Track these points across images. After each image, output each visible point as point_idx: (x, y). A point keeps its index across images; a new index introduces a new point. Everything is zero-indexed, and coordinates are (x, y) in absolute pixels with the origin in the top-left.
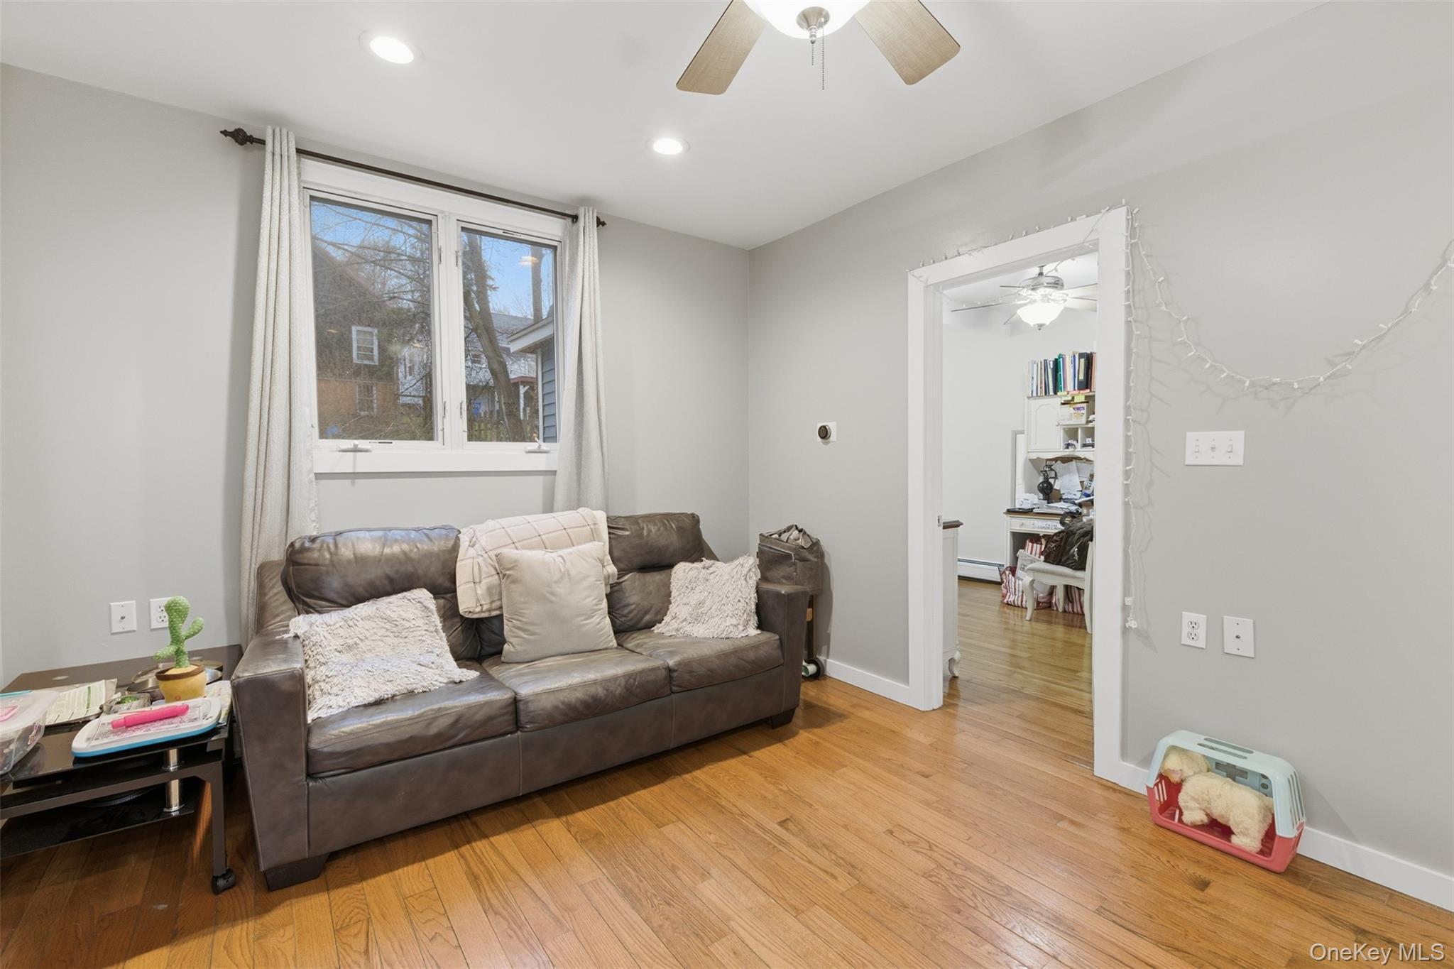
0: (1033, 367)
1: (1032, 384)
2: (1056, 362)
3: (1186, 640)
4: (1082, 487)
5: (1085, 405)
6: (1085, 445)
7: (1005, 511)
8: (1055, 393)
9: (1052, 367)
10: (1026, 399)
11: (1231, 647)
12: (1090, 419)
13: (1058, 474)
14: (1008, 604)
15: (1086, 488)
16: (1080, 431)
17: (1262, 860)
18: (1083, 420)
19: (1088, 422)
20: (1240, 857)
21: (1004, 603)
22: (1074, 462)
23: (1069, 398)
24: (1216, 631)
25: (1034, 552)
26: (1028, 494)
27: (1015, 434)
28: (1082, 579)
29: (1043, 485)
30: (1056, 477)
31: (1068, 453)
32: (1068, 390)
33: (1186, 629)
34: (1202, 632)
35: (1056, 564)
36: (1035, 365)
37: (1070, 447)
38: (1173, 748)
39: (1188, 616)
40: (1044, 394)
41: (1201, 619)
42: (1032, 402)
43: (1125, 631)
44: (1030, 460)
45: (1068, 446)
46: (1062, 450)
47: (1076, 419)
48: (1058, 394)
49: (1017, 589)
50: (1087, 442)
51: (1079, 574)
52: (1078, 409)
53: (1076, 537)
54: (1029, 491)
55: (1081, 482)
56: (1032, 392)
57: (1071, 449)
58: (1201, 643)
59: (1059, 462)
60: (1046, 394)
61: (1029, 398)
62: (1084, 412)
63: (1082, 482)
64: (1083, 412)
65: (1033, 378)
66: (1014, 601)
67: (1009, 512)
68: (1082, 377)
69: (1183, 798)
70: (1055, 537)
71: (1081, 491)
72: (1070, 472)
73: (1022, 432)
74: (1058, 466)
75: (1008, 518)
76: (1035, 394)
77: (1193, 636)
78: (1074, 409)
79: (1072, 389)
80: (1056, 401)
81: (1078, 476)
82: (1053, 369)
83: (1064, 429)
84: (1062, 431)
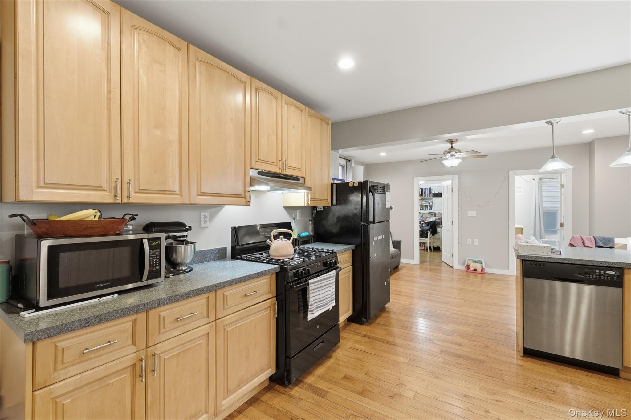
3: (468, 244)
11: (475, 244)
17: (482, 272)
20: (479, 273)
24: (473, 242)
28: (427, 240)
33: (468, 242)
34: (470, 242)
38: (469, 260)
39: (468, 240)
41: (470, 240)
43: (459, 243)
51: (426, 239)
53: (425, 231)
58: (470, 244)
69: (470, 267)
77: (469, 243)
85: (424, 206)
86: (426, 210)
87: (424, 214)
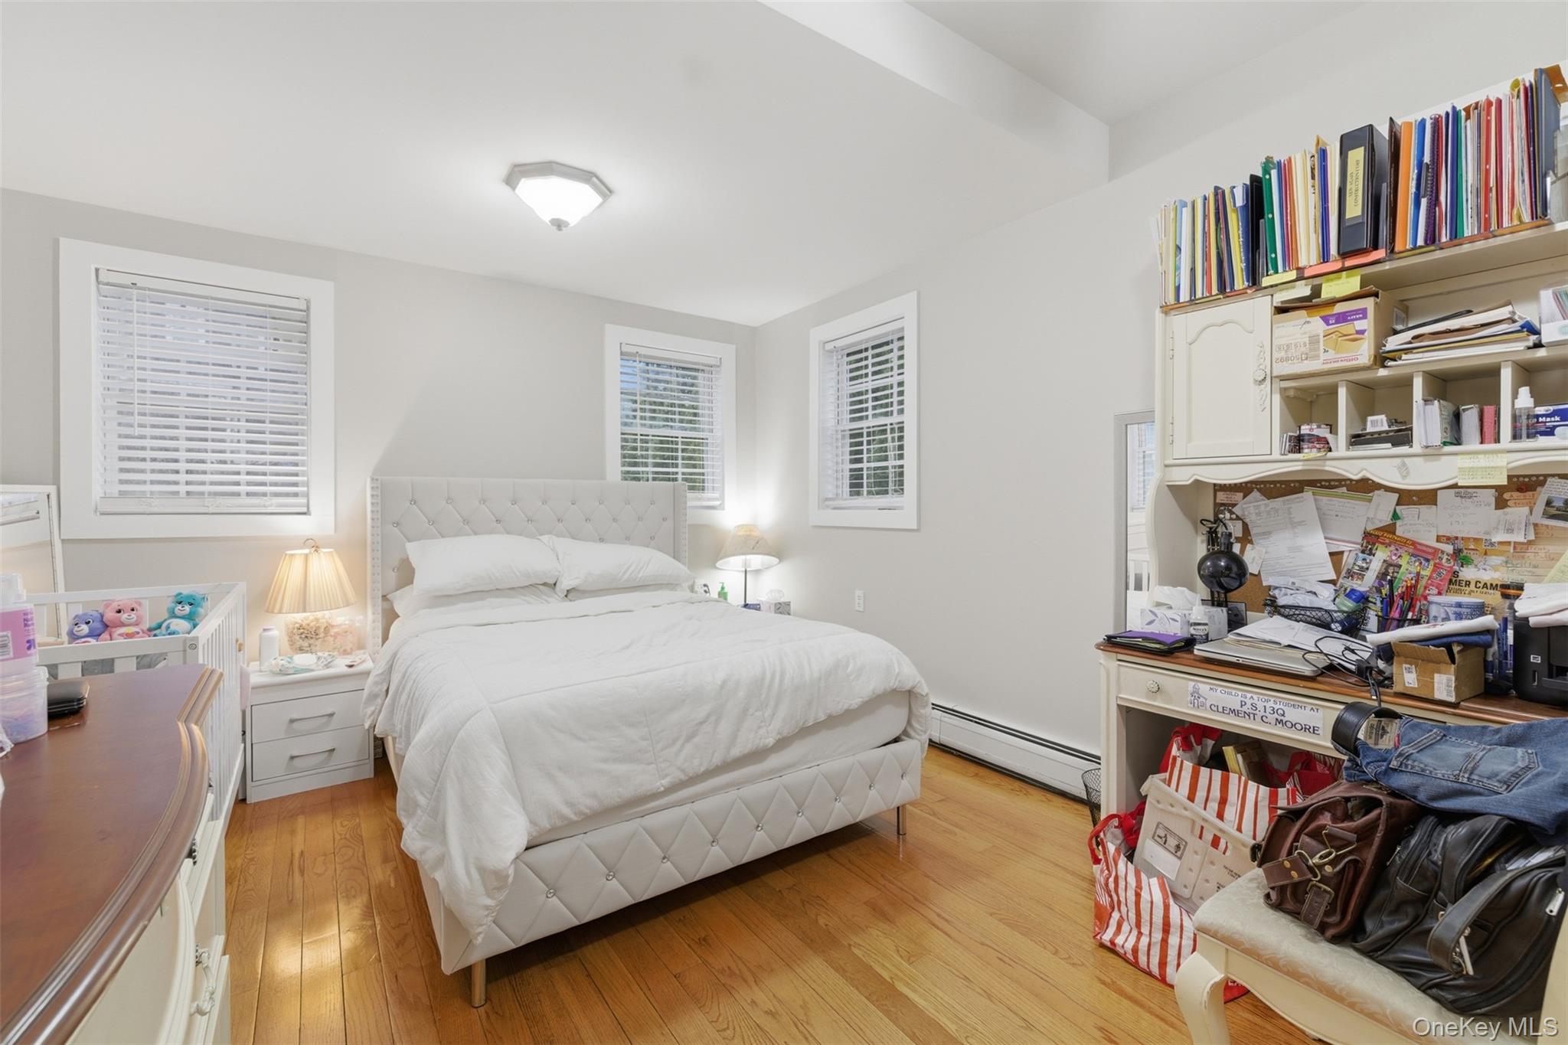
0: (1178, 219)
1: (1177, 268)
2: (1256, 190)
4: (1338, 571)
5: (1369, 303)
6: (1358, 439)
7: (1101, 638)
8: (1254, 276)
9: (1240, 202)
10: (1158, 315)
12: (1389, 347)
13: (1253, 531)
14: (1112, 949)
15: (1350, 574)
16: (1342, 393)
18: (1363, 353)
19: (1382, 359)
21: (1102, 946)
22: (1308, 494)
23: (1303, 290)
25: (1201, 794)
26: (1167, 589)
27: (1124, 423)
29: (1215, 565)
30: (1246, 538)
31: (1294, 465)
32: (1302, 262)
35: (1336, 940)
36: (1186, 213)
37: (1305, 445)
40: (1215, 291)
42: (1179, 320)
44: (1169, 486)
45: (1297, 444)
46: (1276, 455)
47: (1331, 354)
48: (1266, 281)
49: (1145, 916)
50: (1370, 429)
52: (1342, 318)
54: (1171, 577)
55: (1331, 554)
56: (1178, 289)
57: (1309, 453)
59: (1256, 494)
60: (1222, 288)
61: (1166, 310)
62: (1366, 324)
63: (1336, 556)
64: (1360, 325)
65: (1178, 248)
66: (1135, 950)
67: (1113, 643)
68: (1355, 209)
70: (1326, 819)
71: (1333, 582)
72: (1294, 525)
73: (1145, 417)
74: (1252, 507)
75: (1109, 662)
76: (1185, 296)
78: (1325, 319)
79: (1314, 259)
80: (1261, 306)
81: (1322, 536)
82: (1245, 207)
83: (1283, 391)
84: (1277, 398)
85: (1418, 384)
86: (1455, 437)
87: (1428, 497)
